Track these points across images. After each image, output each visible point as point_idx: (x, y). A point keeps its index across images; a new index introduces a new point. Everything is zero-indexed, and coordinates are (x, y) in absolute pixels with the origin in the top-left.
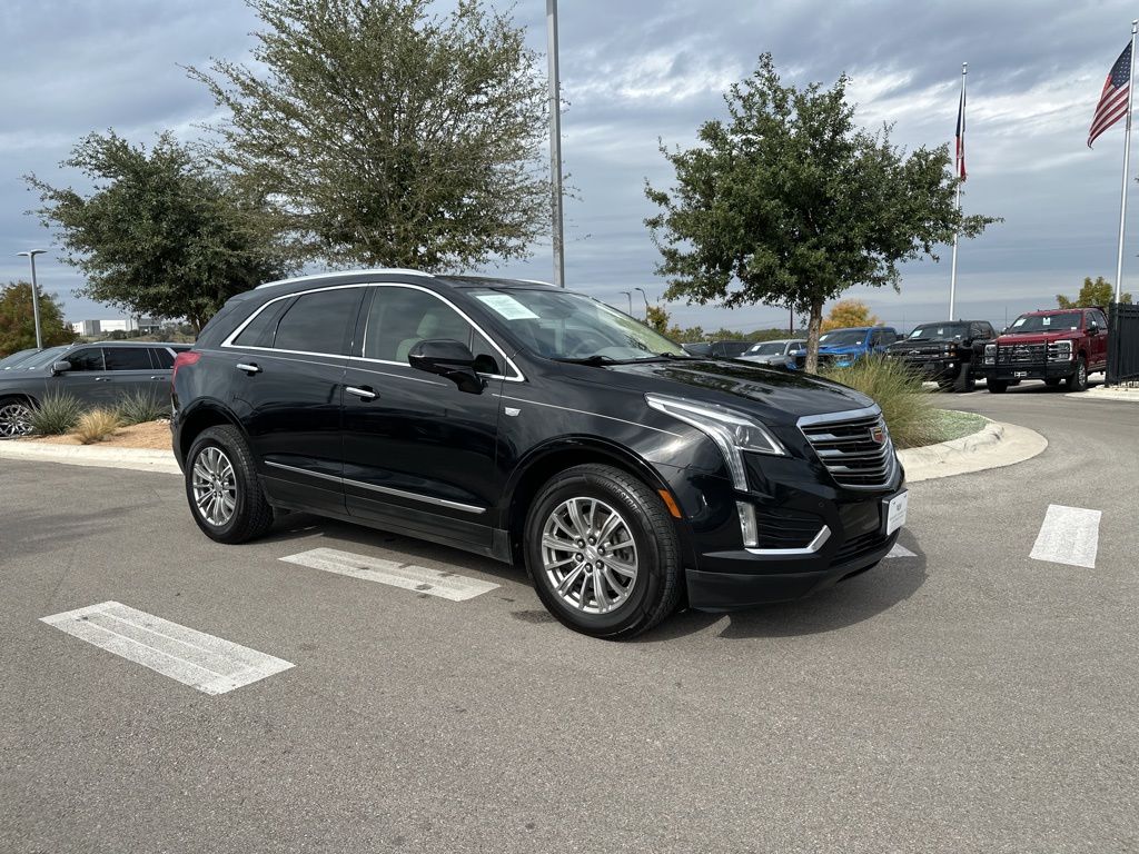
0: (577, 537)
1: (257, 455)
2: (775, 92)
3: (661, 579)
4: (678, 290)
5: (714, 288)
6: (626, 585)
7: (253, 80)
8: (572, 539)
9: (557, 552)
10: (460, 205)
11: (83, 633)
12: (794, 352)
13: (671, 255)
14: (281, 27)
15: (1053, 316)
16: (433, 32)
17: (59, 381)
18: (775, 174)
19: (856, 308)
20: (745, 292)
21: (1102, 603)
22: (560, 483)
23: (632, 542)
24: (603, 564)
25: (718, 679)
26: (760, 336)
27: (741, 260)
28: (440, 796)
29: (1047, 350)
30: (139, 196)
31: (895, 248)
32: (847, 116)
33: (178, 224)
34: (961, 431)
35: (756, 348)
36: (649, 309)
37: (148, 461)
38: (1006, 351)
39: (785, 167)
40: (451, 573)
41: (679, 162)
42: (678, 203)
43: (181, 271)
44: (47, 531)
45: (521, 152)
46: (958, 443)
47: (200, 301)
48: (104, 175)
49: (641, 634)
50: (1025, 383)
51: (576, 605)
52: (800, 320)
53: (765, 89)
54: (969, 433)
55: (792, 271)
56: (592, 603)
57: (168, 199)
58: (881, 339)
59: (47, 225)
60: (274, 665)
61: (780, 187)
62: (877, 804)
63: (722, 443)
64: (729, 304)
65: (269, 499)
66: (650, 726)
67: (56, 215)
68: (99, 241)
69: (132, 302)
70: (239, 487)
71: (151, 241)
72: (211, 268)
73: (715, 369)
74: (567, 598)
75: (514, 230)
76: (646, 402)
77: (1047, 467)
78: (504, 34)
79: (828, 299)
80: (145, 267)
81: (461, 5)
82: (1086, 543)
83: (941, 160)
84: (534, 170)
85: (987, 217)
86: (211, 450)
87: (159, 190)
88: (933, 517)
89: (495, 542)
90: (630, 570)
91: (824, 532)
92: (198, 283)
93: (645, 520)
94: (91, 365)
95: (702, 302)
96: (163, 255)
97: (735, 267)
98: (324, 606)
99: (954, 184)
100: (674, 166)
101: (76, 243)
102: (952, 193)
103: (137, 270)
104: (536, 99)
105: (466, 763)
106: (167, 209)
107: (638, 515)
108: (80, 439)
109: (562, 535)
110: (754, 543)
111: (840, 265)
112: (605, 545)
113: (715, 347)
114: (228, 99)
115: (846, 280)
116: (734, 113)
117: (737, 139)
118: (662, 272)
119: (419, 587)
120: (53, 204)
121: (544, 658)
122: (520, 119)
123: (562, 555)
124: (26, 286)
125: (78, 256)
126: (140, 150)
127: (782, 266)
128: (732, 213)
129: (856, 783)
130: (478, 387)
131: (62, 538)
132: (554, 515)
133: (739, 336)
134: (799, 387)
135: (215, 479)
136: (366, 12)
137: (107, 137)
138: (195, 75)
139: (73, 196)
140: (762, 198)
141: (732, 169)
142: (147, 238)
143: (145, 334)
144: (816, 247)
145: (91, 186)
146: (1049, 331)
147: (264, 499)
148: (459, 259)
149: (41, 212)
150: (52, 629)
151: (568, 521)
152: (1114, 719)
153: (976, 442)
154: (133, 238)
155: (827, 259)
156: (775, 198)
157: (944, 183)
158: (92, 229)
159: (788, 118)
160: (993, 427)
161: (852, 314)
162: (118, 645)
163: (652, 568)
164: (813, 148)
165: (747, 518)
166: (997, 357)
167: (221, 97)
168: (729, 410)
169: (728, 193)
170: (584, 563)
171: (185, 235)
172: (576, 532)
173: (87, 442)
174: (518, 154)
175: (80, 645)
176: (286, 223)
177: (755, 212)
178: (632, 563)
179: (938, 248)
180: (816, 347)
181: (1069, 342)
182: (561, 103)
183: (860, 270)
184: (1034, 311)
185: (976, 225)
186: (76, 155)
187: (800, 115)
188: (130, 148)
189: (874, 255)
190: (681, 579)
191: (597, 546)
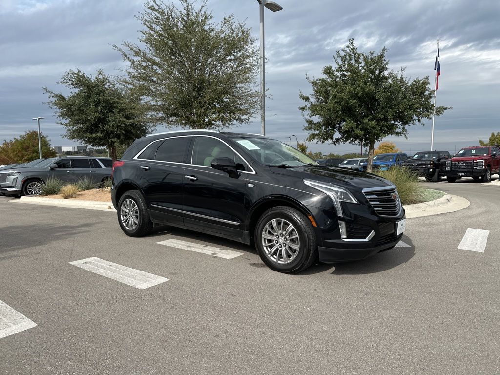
0: (276, 234)
1: (148, 202)
2: (355, 54)
3: (309, 250)
4: (313, 136)
5: (328, 136)
6: (295, 253)
7: (139, 50)
8: (274, 235)
9: (268, 240)
10: (222, 101)
11: (87, 267)
12: (362, 164)
13: (310, 122)
14: (151, 29)
15: (476, 149)
16: (213, 30)
17: (53, 173)
18: (354, 89)
19: (390, 145)
20: (341, 138)
21: (485, 266)
22: (270, 213)
23: (297, 236)
24: (286, 244)
25: (330, 288)
26: (347, 156)
27: (340, 125)
28: (230, 323)
29: (473, 164)
30: (89, 97)
31: (406, 120)
32: (385, 65)
33: (105, 108)
34: (432, 198)
35: (345, 162)
36: (299, 144)
37: (93, 205)
38: (455, 164)
39: (359, 86)
40: (224, 249)
41: (314, 83)
42: (313, 100)
43: (106, 127)
44: (61, 232)
45: (248, 80)
46: (431, 203)
47: (113, 140)
48: (75, 87)
49: (300, 272)
50: (464, 178)
51: (275, 260)
52: (365, 150)
53: (351, 53)
54: (436, 199)
55: (361, 130)
56: (281, 259)
57: (101, 97)
58: (401, 158)
59: (52, 108)
60: (162, 280)
61: (357, 94)
62: (390, 330)
63: (333, 198)
64: (334, 143)
65: (152, 220)
66: (305, 303)
67: (55, 104)
68: (72, 115)
69: (85, 140)
70: (140, 214)
71: (94, 115)
72: (118, 126)
73: (328, 170)
74: (272, 258)
75: (244, 112)
76: (303, 182)
77: (469, 213)
78: (242, 31)
79: (377, 141)
80: (91, 125)
81: (225, 19)
82: (481, 243)
83: (426, 83)
84: (253, 87)
85: (445, 107)
86: (129, 200)
87: (98, 94)
88: (419, 232)
89: (243, 236)
90: (296, 247)
91: (372, 233)
92: (112, 132)
93: (302, 227)
94: (65, 166)
95: (323, 142)
96: (98, 120)
97: (337, 127)
98: (176, 260)
99: (431, 93)
100: (312, 85)
101: (63, 115)
102: (430, 97)
103: (88, 127)
104: (255, 58)
105: (238, 313)
106: (101, 102)
107: (300, 225)
108: (64, 197)
109: (270, 233)
110: (345, 237)
111: (382, 127)
112: (287, 237)
113: (327, 161)
114: (129, 58)
115: (384, 133)
116: (338, 63)
117: (339, 74)
118: (306, 129)
119: (212, 254)
120: (54, 99)
121: (263, 280)
122: (248, 66)
123: (270, 241)
124: (35, 132)
125: (64, 121)
126: (90, 77)
127: (357, 127)
128: (336, 105)
129: (383, 323)
130: (237, 176)
131: (68, 234)
132: (267, 225)
133: (338, 157)
134: (364, 177)
135: (130, 212)
136: (186, 22)
137: (76, 72)
138: (116, 48)
139: (62, 96)
140: (349, 99)
141: (337, 87)
142: (92, 114)
143: (80, 153)
144: (372, 120)
145: (69, 92)
146: (474, 156)
147: (150, 219)
148: (221, 123)
149: (49, 103)
150: (74, 266)
151: (272, 228)
152: (484, 305)
153: (439, 202)
154: (87, 114)
155: (376, 125)
156: (354, 99)
157: (427, 93)
158: (70, 110)
159: (361, 65)
160: (447, 196)
161: (387, 147)
162: (100, 272)
163: (305, 246)
164: (371, 78)
165: (342, 227)
166: (451, 167)
167: (126, 57)
168: (336, 186)
169: (335, 97)
170: (278, 244)
171: (107, 112)
172: (275, 232)
173: (66, 197)
174: (246, 80)
175: (86, 272)
176: (150, 108)
177: (346, 105)
178: (298, 244)
179: (424, 120)
180: (371, 161)
181: (483, 161)
182: (265, 59)
183: (391, 129)
184: (468, 147)
185: (440, 111)
186: (64, 79)
187: (365, 64)
188: (86, 76)
189: (397, 123)
190: (316, 250)
191: (283, 237)
